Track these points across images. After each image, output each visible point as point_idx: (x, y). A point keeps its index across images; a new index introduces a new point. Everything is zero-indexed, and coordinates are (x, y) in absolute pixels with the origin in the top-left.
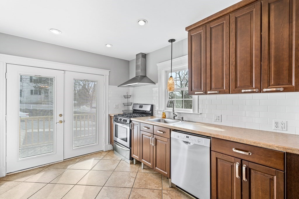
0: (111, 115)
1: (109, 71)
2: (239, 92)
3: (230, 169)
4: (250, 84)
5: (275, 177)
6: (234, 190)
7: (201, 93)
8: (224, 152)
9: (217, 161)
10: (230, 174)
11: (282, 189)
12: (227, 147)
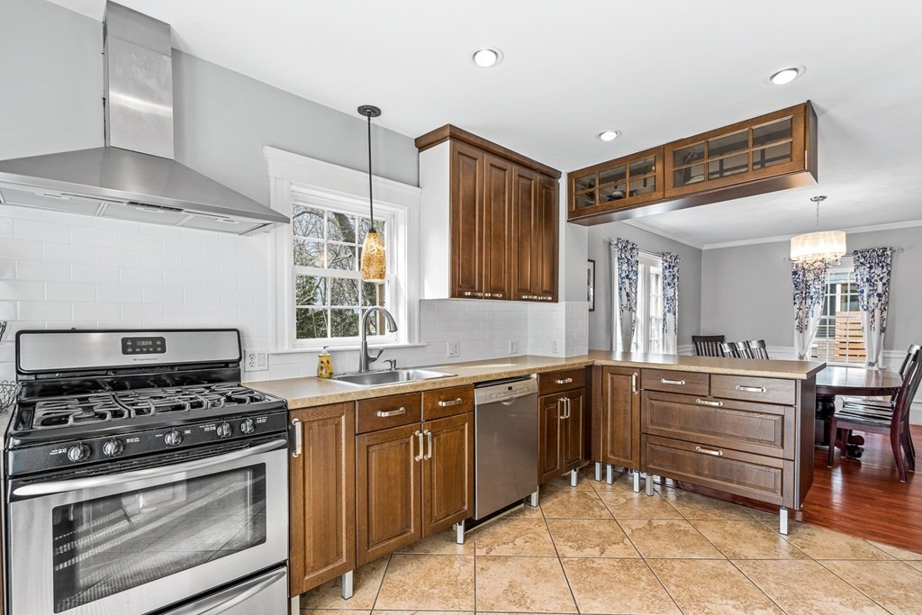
2: (520, 299)
3: (555, 414)
4: (529, 288)
5: (581, 397)
6: (557, 441)
7: (476, 294)
8: (551, 391)
9: (544, 409)
10: (555, 420)
11: (584, 406)
12: (553, 382)
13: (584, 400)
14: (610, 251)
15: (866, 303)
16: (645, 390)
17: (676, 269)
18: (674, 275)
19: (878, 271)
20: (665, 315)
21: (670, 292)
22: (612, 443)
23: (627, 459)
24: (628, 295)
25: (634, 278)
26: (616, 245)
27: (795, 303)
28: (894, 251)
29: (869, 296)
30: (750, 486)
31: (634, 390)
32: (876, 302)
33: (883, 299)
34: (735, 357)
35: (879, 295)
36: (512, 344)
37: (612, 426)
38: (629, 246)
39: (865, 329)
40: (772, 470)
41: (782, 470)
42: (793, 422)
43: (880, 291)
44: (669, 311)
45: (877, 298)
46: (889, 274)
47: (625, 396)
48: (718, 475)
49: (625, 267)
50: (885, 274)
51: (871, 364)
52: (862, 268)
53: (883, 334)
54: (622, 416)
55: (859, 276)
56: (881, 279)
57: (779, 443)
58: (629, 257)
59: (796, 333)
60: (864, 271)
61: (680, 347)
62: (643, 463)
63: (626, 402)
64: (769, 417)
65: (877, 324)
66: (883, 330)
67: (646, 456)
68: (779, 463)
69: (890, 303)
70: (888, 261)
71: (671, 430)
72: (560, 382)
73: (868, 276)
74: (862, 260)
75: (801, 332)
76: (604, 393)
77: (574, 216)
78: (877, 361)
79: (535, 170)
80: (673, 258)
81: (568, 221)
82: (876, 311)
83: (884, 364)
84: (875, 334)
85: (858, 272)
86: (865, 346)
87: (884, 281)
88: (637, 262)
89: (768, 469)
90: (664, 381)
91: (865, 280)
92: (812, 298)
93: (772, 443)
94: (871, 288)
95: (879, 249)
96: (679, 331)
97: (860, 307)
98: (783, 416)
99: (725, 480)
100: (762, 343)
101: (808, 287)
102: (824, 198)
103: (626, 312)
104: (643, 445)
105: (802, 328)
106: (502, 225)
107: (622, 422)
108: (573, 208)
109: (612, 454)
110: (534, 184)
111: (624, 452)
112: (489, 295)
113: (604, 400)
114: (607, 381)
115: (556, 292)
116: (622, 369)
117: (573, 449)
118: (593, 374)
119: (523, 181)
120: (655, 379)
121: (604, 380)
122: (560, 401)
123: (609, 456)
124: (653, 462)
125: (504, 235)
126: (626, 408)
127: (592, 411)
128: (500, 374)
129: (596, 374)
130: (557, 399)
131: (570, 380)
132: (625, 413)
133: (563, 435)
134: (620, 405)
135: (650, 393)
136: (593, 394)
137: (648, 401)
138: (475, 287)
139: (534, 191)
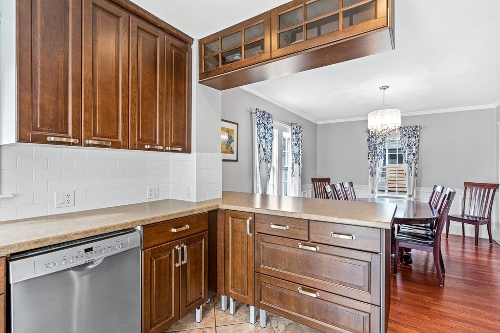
2: (142, 148)
3: (168, 263)
4: (154, 139)
5: (203, 240)
6: (172, 289)
7: (64, 140)
8: (161, 241)
9: (151, 261)
10: (168, 269)
11: (207, 248)
12: (165, 231)
13: (207, 242)
14: (251, 118)
15: (407, 159)
16: (258, 233)
17: (300, 135)
18: (299, 139)
19: (413, 139)
20: (293, 165)
21: (296, 150)
22: (233, 279)
23: (244, 294)
24: (264, 150)
25: (270, 138)
26: (256, 113)
27: (369, 158)
28: (421, 128)
29: (408, 155)
30: (342, 327)
31: (249, 233)
32: (412, 158)
33: (416, 156)
34: (336, 199)
35: (414, 154)
36: (151, 190)
37: (233, 263)
38: (266, 116)
39: (407, 175)
40: (361, 313)
41: (370, 314)
42: (379, 269)
43: (414, 152)
44: (296, 162)
45: (413, 156)
46: (418, 141)
47: (242, 237)
48: (316, 315)
49: (262, 130)
50: (417, 142)
51: (410, 196)
52: (404, 137)
53: (416, 178)
54: (240, 256)
55: (403, 143)
56: (415, 145)
57: (366, 288)
58: (266, 123)
59: (370, 176)
60: (406, 139)
61: (302, 186)
62: (256, 299)
63: (243, 243)
64: (358, 262)
65: (413, 172)
66: (416, 175)
67: (258, 293)
68: (367, 308)
69: (419, 159)
70: (418, 134)
71: (278, 270)
72: (174, 230)
73: (408, 143)
74: (405, 133)
75: (372, 176)
76: (226, 235)
77: (204, 76)
78: (413, 194)
79: (162, 29)
80: (298, 127)
81: (199, 82)
82: (412, 163)
83: (416, 196)
84: (412, 177)
85: (402, 140)
86: (407, 186)
87: (416, 146)
88: (272, 127)
89: (357, 312)
90: (273, 226)
91: (406, 145)
92: (378, 155)
93: (361, 288)
94: (410, 150)
95: (414, 127)
96: (302, 176)
97: (404, 162)
98: (370, 263)
99: (322, 320)
100: (351, 184)
101: (376, 149)
102: (388, 87)
103: (263, 163)
104: (256, 282)
105: (373, 174)
106: (114, 72)
107: (240, 261)
108: (202, 71)
109: (233, 289)
110: (160, 42)
111: (242, 288)
112: (91, 142)
113: (226, 240)
114: (228, 224)
115: (188, 144)
116: (240, 213)
117: (195, 290)
118: (218, 217)
119: (146, 35)
120: (265, 223)
121: (226, 223)
122: (175, 248)
123: (230, 291)
124: (264, 298)
125: (117, 83)
126: (243, 249)
127: (218, 250)
128: (65, 237)
129: (220, 217)
130: (170, 248)
131: (187, 227)
132: (243, 253)
133: (178, 281)
134: (239, 246)
135: (262, 236)
136: (218, 235)
137: (260, 243)
138: (67, 133)
139: (160, 48)
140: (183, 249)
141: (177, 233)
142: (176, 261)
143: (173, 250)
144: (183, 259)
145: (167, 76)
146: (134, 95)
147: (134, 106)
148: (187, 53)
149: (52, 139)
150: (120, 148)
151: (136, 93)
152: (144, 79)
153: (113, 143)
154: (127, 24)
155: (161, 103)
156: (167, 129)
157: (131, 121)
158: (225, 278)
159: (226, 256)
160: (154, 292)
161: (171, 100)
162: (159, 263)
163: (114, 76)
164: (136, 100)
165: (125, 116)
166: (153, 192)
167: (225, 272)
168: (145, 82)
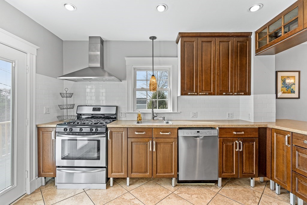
0: (39, 126)
1: (38, 47)
2: (221, 94)
3: (232, 147)
4: (227, 90)
5: (255, 142)
6: (234, 161)
7: (193, 94)
8: (228, 137)
9: (223, 144)
10: (232, 150)
11: (258, 148)
12: (230, 132)
13: (257, 145)
16: (295, 145)
22: (277, 171)
23: (285, 183)
31: (287, 145)
37: (276, 162)
47: (283, 147)
54: (282, 158)
62: (293, 189)
63: (284, 150)
67: (295, 185)
72: (235, 133)
76: (272, 143)
77: (257, 52)
81: (255, 55)
104: (293, 177)
106: (210, 64)
107: (282, 161)
108: (257, 48)
109: (277, 178)
110: (231, 43)
111: (283, 179)
112: (201, 94)
113: (272, 147)
114: (274, 137)
115: (248, 90)
116: (281, 131)
117: (248, 168)
118: (267, 132)
119: (223, 43)
120: (300, 140)
121: (272, 137)
122: (235, 142)
123: (275, 178)
124: (300, 190)
125: (211, 69)
126: (284, 154)
127: (267, 151)
128: (191, 126)
129: (268, 132)
130: (233, 141)
131: (243, 133)
132: (283, 157)
133: (237, 158)
134: (281, 152)
135: (298, 148)
136: (267, 143)
137: (297, 152)
138: (193, 91)
139: (231, 46)
140: (240, 144)
141: (237, 135)
142: (236, 148)
143: (234, 142)
144: (240, 148)
145: (235, 58)
146: (218, 72)
147: (218, 76)
148: (248, 42)
149: (189, 94)
150: (212, 95)
151: (219, 71)
152: (223, 63)
153: (209, 93)
154: (215, 43)
155: (231, 72)
156: (235, 84)
157: (217, 83)
158: (271, 170)
159: (272, 156)
160: (224, 158)
161: (238, 69)
162: (227, 146)
163: (209, 66)
164: (219, 74)
165: (214, 81)
166: (230, 115)
167: (271, 166)
168: (223, 65)
